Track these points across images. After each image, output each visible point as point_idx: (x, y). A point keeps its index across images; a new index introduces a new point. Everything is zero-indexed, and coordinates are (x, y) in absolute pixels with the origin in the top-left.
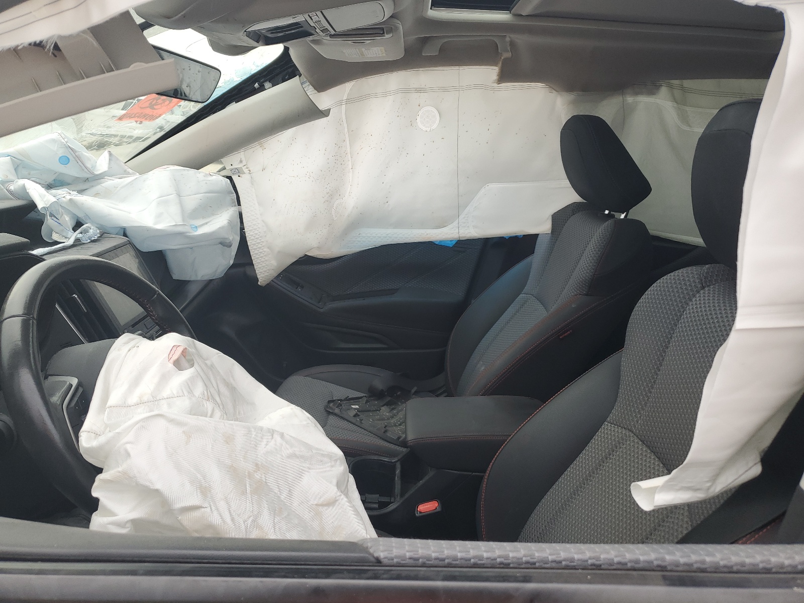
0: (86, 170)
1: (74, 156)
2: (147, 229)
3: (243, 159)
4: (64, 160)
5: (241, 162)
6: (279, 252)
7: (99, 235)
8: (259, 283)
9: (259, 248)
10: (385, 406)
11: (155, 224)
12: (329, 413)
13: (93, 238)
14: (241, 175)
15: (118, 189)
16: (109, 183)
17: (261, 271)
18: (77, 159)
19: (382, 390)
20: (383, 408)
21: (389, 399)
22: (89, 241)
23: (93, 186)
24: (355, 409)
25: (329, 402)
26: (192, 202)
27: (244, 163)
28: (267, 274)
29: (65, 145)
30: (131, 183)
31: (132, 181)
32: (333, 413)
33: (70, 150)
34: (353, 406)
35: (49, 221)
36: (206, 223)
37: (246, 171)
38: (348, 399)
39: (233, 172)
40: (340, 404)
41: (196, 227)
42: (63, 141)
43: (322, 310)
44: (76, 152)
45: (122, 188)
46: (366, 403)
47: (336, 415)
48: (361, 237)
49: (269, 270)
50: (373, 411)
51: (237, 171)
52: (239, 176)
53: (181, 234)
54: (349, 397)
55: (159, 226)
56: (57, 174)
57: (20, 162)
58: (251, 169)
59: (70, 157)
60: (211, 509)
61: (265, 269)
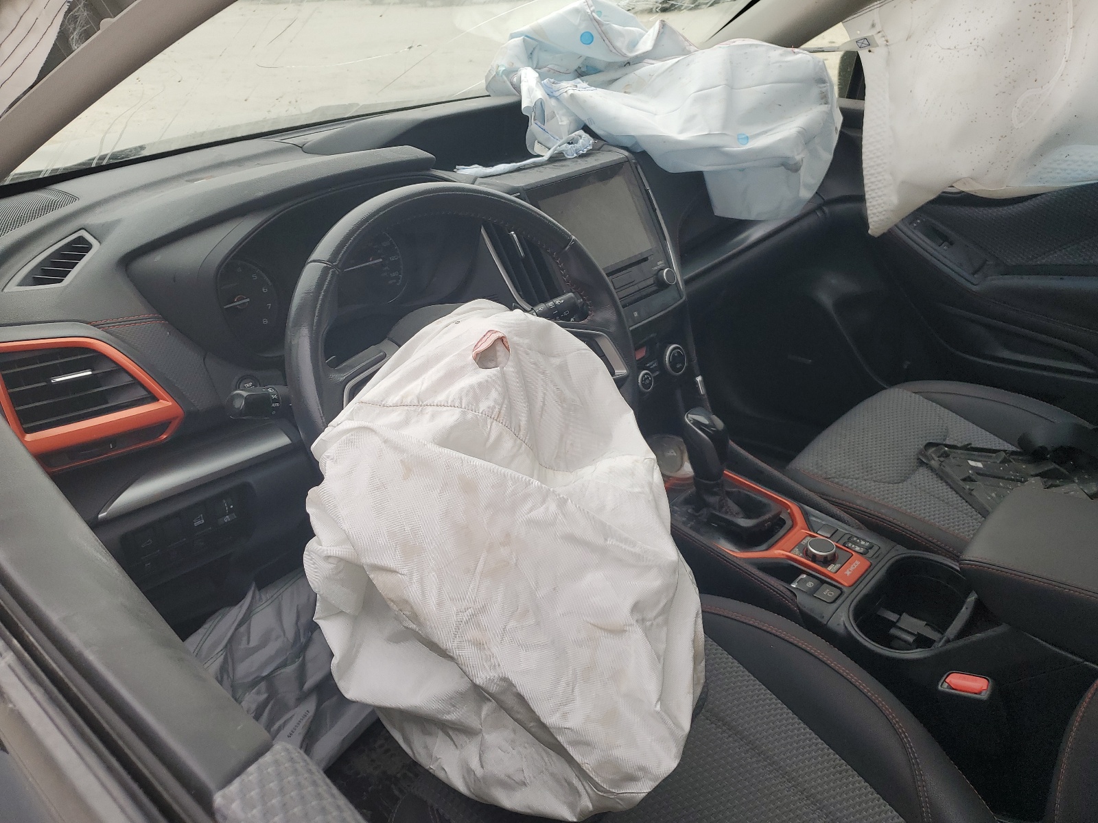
0: (614, 51)
1: (600, 31)
2: (664, 140)
3: (877, 22)
4: (587, 38)
5: (873, 26)
6: (903, 182)
7: (590, 148)
8: (870, 232)
9: (879, 173)
10: (1039, 477)
11: (682, 131)
12: (921, 463)
13: (581, 152)
14: (871, 49)
15: (654, 77)
16: (647, 68)
17: (875, 211)
18: (603, 36)
19: (1043, 448)
20: (1032, 480)
21: (1053, 466)
22: (575, 155)
23: (627, 74)
24: (972, 468)
25: (929, 445)
26: (748, 97)
27: (878, 28)
28: (882, 217)
29: (589, 15)
30: (670, 69)
31: (672, 66)
32: (927, 464)
33: (596, 24)
34: (972, 463)
35: (533, 127)
36: (766, 132)
37: (879, 40)
38: (970, 449)
39: (860, 44)
40: (945, 452)
41: (747, 138)
42: (589, 11)
43: (975, 288)
44: (603, 25)
45: (658, 76)
46: (1000, 463)
47: (932, 469)
48: (1069, 163)
49: (885, 211)
50: (1008, 479)
51: (866, 42)
52: (870, 51)
53: (715, 149)
54: (973, 446)
55: (682, 137)
56: (582, 59)
57: (537, 43)
58: (888, 38)
59: (595, 34)
60: (411, 579)
61: (880, 209)
